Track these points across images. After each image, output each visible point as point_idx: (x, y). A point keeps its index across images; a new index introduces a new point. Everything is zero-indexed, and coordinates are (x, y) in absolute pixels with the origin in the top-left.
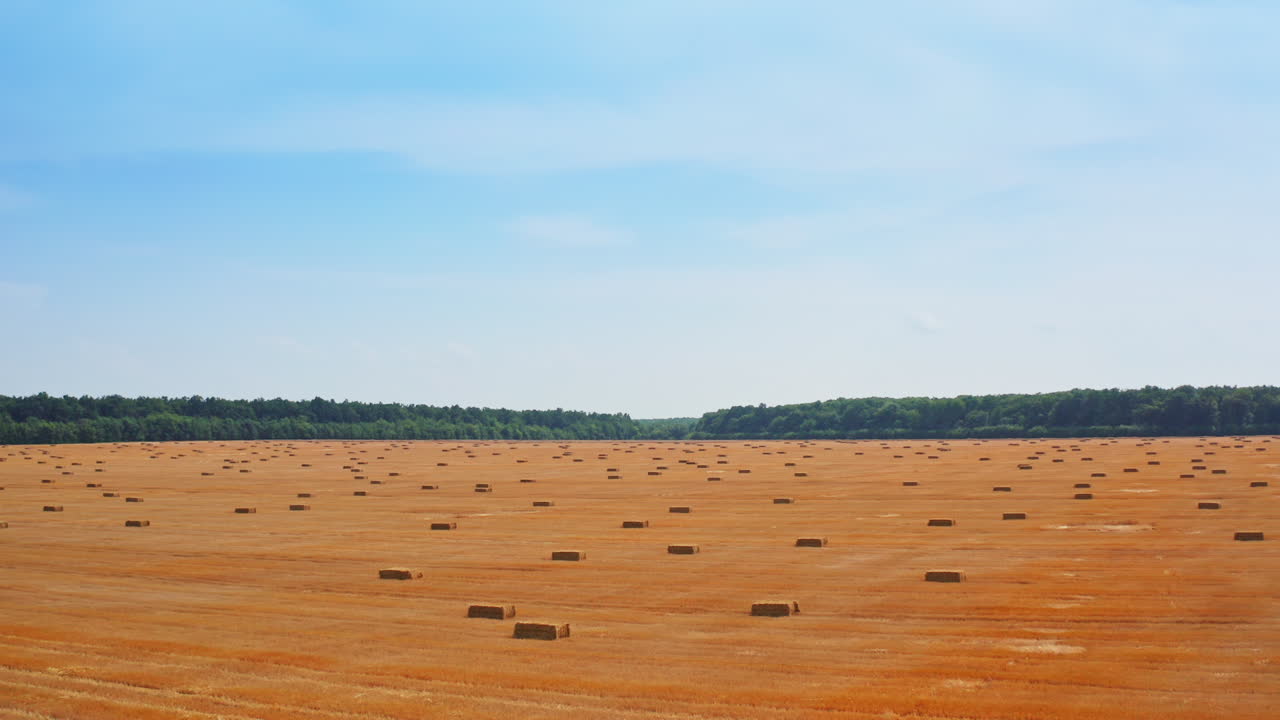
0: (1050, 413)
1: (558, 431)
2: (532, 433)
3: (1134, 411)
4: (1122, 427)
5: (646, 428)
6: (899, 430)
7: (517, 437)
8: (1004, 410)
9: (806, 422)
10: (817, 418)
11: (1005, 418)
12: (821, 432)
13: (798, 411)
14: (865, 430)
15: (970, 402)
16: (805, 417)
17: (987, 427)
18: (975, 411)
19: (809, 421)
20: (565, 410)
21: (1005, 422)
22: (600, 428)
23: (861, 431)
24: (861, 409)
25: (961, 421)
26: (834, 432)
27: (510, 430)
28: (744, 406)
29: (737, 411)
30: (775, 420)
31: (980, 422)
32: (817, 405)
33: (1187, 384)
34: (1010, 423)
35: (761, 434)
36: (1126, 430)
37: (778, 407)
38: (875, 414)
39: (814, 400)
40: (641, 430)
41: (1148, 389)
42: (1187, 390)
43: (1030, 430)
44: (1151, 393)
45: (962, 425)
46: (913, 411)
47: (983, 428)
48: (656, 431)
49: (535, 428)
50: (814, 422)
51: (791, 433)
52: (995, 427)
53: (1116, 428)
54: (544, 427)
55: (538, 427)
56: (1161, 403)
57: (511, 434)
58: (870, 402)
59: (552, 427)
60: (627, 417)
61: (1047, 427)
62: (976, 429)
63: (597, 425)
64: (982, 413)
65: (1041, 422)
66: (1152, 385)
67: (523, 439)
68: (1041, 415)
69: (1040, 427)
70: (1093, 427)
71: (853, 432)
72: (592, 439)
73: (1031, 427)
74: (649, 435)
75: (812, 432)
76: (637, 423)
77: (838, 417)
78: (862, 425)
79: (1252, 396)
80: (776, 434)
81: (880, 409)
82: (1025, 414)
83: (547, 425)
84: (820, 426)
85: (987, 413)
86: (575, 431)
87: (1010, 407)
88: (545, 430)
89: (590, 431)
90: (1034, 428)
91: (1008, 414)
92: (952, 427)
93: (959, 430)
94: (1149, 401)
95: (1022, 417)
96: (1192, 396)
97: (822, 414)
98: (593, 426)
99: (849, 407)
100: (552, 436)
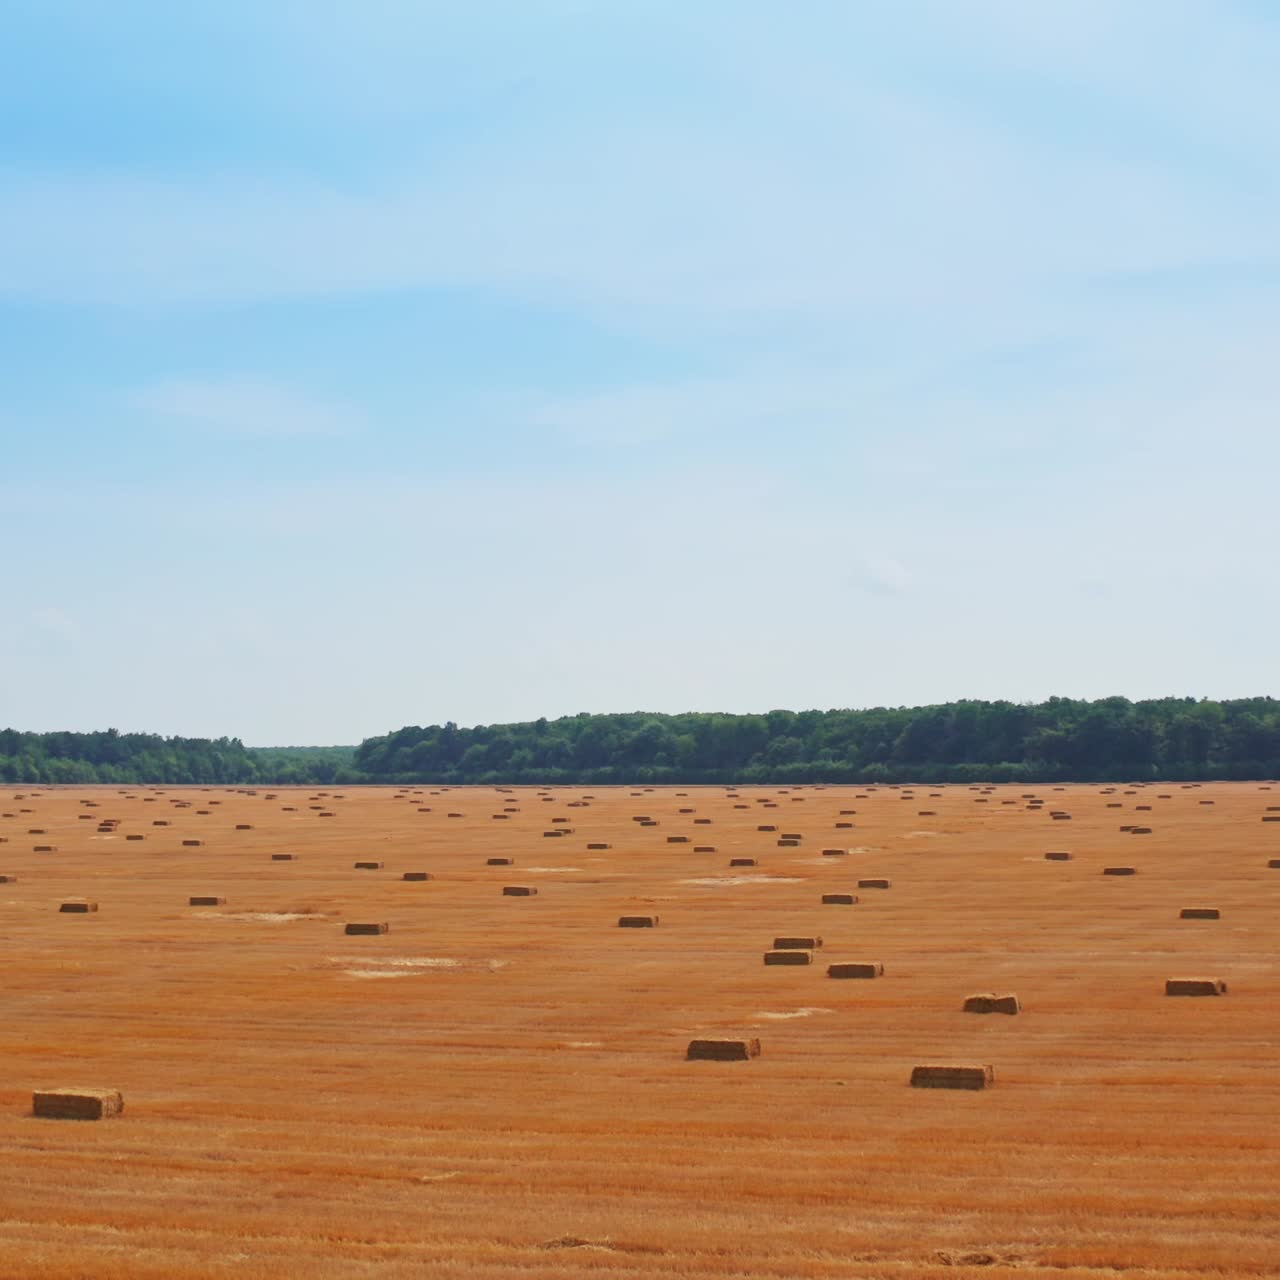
0: (897, 742)
1: (107, 768)
2: (57, 771)
3: (1027, 739)
4: (1005, 765)
5: (269, 763)
6: (661, 769)
7: (29, 779)
8: (827, 735)
9: (517, 754)
10: (534, 747)
11: (827, 750)
12: (539, 771)
13: (509, 736)
14: (608, 769)
15: (778, 721)
16: (519, 746)
17: (797, 765)
18: (781, 737)
19: (522, 753)
20: (123, 732)
21: (826, 757)
22: (184, 764)
23: (602, 769)
24: (607, 734)
25: (760, 754)
26: (558, 771)
27: (18, 766)
28: (423, 727)
29: (409, 736)
30: (469, 751)
31: (789, 755)
32: (541, 725)
33: (1117, 693)
34: (835, 758)
35: (446, 775)
36: (1009, 770)
37: (478, 729)
38: (627, 741)
39: (534, 718)
40: (259, 767)
41: (1054, 703)
42: (1117, 705)
43: (863, 771)
44: (1059, 708)
45: (759, 760)
46: (685, 738)
47: (791, 766)
48: (289, 768)
49: (64, 764)
50: (529, 755)
51: (492, 774)
52: (809, 765)
53: (995, 766)
54: (82, 761)
55: (71, 762)
56: (1070, 726)
57: (20, 773)
58: (621, 721)
59: (97, 761)
60: (237, 743)
61: (889, 767)
62: (779, 767)
63: (178, 758)
64: (793, 740)
65: (882, 757)
66: (1061, 696)
67: (41, 782)
68: (882, 744)
69: (879, 765)
70: (961, 765)
71: (589, 772)
72: (168, 782)
73: (864, 765)
74: (275, 776)
75: (526, 771)
76: (253, 754)
77: (569, 746)
78: (604, 763)
79: (1222, 715)
80: (468, 775)
81: (635, 734)
82: (859, 743)
83: (88, 758)
84: (539, 762)
85: (801, 740)
86: (137, 768)
87: (836, 731)
88: (82, 766)
89: (166, 768)
90: (870, 767)
91: (833, 742)
92: (744, 763)
93: (754, 768)
94: (1051, 724)
95: (853, 748)
96: (1122, 715)
97: (543, 741)
98: (172, 760)
99: (587, 730)
100: (96, 777)
